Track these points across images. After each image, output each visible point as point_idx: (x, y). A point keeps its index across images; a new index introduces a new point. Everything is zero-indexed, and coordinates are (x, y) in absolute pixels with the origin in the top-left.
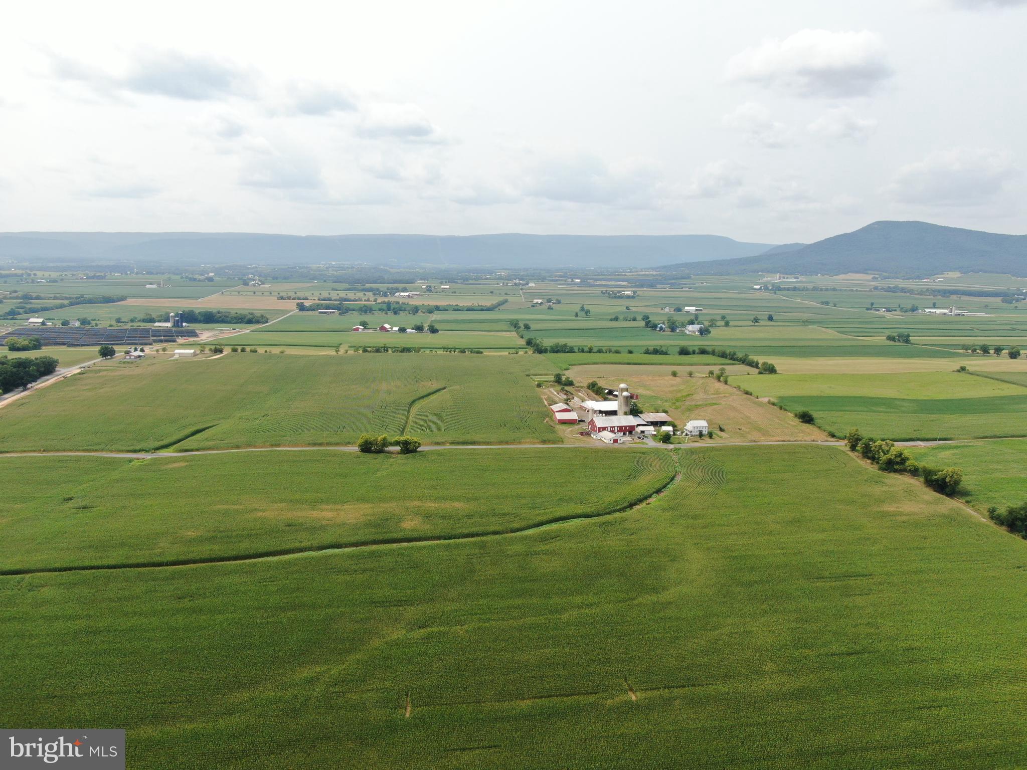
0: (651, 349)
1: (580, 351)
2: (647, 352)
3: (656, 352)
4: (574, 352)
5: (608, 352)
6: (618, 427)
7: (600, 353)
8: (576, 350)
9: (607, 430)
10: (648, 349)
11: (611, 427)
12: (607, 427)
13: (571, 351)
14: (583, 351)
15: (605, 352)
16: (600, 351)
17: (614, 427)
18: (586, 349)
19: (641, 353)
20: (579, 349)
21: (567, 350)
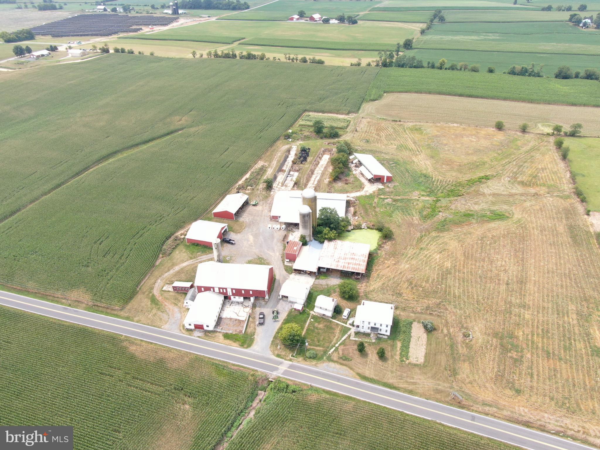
0: (518, 68)
1: (430, 65)
2: (513, 73)
3: (524, 72)
4: (422, 67)
5: (463, 69)
6: (232, 289)
7: (453, 69)
8: (425, 64)
9: (214, 291)
10: (514, 68)
11: (219, 288)
12: (213, 288)
13: (419, 66)
14: (433, 67)
15: (459, 68)
16: (453, 68)
17: (226, 289)
18: (437, 64)
19: (504, 73)
20: (429, 63)
21: (414, 64)
